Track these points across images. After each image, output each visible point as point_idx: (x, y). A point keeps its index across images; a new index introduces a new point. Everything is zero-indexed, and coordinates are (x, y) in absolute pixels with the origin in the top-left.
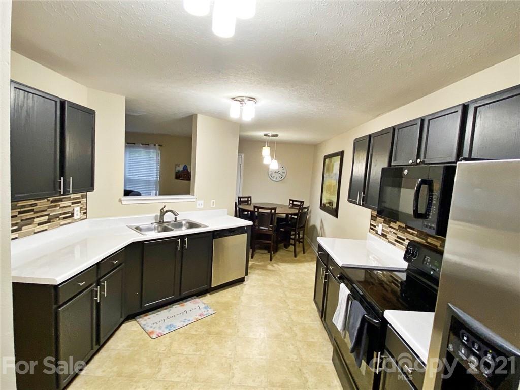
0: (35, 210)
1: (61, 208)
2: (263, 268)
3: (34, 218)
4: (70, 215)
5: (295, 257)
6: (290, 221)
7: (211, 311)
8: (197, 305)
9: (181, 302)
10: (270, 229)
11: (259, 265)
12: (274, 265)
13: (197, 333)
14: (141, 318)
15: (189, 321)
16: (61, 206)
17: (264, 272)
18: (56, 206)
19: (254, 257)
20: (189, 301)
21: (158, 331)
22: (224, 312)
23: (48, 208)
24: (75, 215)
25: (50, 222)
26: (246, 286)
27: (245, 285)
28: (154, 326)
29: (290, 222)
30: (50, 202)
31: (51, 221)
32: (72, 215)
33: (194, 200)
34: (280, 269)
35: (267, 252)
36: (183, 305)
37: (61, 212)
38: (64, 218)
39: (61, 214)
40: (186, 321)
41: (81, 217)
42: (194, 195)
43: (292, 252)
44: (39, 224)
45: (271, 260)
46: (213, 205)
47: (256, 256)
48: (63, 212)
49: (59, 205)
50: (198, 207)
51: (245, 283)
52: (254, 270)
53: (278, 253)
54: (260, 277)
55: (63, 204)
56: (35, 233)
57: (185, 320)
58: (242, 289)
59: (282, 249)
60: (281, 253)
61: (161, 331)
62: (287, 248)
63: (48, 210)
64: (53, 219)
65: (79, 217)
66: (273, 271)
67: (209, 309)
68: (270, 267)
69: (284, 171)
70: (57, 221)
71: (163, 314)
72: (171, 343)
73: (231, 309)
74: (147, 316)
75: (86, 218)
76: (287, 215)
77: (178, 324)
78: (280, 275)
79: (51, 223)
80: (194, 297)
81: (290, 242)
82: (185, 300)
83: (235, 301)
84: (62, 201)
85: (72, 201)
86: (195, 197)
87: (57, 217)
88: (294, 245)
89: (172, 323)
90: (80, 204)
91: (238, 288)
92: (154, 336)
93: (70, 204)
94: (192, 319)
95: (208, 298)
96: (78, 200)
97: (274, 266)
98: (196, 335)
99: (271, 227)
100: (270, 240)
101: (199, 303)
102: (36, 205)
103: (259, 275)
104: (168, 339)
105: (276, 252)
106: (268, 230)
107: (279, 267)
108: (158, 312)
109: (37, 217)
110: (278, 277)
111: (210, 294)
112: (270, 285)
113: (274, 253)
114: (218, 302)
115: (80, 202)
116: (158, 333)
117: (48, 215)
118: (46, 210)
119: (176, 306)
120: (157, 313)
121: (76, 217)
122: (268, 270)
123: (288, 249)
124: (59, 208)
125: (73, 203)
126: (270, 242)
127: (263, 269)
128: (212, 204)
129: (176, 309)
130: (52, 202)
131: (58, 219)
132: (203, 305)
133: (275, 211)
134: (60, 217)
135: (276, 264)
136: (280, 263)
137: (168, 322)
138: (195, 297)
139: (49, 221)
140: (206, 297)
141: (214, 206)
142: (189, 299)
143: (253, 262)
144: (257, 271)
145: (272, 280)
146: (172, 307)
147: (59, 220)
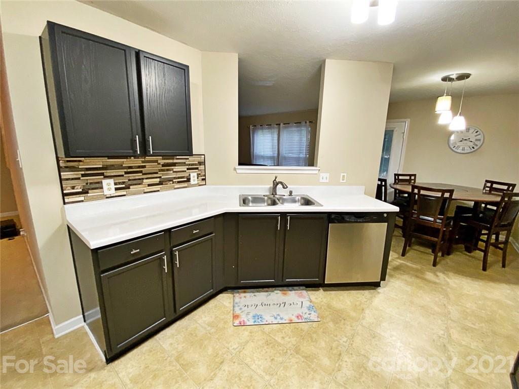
0: (143, 172)
1: (174, 172)
2: (418, 274)
3: (143, 179)
4: (186, 179)
5: (484, 269)
6: (481, 212)
7: (314, 317)
8: (301, 300)
9: (285, 288)
10: (438, 221)
11: (412, 269)
12: (439, 274)
13: (282, 342)
14: (238, 292)
15: (282, 319)
16: (174, 170)
17: (418, 281)
18: (168, 170)
19: (407, 255)
20: (295, 290)
21: (243, 317)
22: (331, 325)
23: (159, 171)
24: (192, 180)
25: (162, 184)
26: (380, 295)
27: (379, 293)
28: (244, 309)
29: (481, 215)
30: (161, 166)
31: (164, 183)
32: (189, 180)
33: (317, 172)
34: (448, 284)
35: (430, 250)
36: (285, 294)
37: (175, 176)
38: (179, 182)
39: (175, 178)
40: (279, 317)
41: (198, 183)
42: (316, 166)
43: (479, 260)
44: (149, 185)
45: (435, 265)
46: (343, 180)
47: (410, 253)
48: (177, 176)
49: (173, 169)
50: (321, 181)
51: (380, 290)
52: (401, 274)
53: (451, 256)
54: (408, 288)
55: (176, 169)
56: (145, 193)
57: (278, 315)
58: (371, 297)
59: (461, 252)
60: (458, 257)
61: (245, 320)
62: (470, 252)
63: (159, 173)
64: (166, 182)
65: (196, 182)
66: (435, 283)
67: (313, 313)
68: (430, 276)
69: (478, 137)
70: (170, 184)
71: (261, 296)
72: (247, 342)
73: (344, 324)
74: (245, 292)
75: (205, 184)
76: (477, 203)
77: (268, 318)
78: (447, 295)
79: (163, 186)
80: (301, 288)
81: (477, 244)
82: (290, 288)
83: (353, 314)
84: (175, 166)
85: (187, 167)
86: (317, 168)
87: (170, 180)
88: (486, 252)
89: (262, 314)
90: (197, 170)
91: (365, 294)
92: (237, 322)
93: (186, 169)
94: (286, 318)
95: (319, 296)
96: (196, 167)
97: (437, 276)
98: (280, 345)
99: (440, 219)
100: (437, 238)
101: (304, 297)
102: (145, 167)
103: (407, 283)
104: (247, 333)
105: (449, 254)
106: (435, 221)
107: (448, 280)
108: (258, 292)
109: (147, 179)
110: (441, 297)
111: (324, 291)
112: (422, 307)
113: (443, 256)
114: (329, 307)
115: (197, 169)
116: (241, 320)
117: (160, 177)
118: (157, 173)
119: (278, 292)
120: (256, 294)
121: (192, 182)
122: (426, 280)
123: (472, 254)
124: (172, 172)
125: (188, 169)
126: (436, 239)
127: (417, 277)
128: (341, 178)
129: (276, 296)
130: (163, 166)
131: (171, 182)
132: (309, 303)
133: (451, 195)
134: (174, 180)
135: (444, 273)
136: (451, 274)
137: (260, 311)
138: (304, 288)
139: (160, 183)
140: (317, 293)
141: (345, 181)
142: (295, 288)
143: (402, 262)
144: (406, 277)
145: (427, 298)
146: (273, 291)
147: (173, 183)
